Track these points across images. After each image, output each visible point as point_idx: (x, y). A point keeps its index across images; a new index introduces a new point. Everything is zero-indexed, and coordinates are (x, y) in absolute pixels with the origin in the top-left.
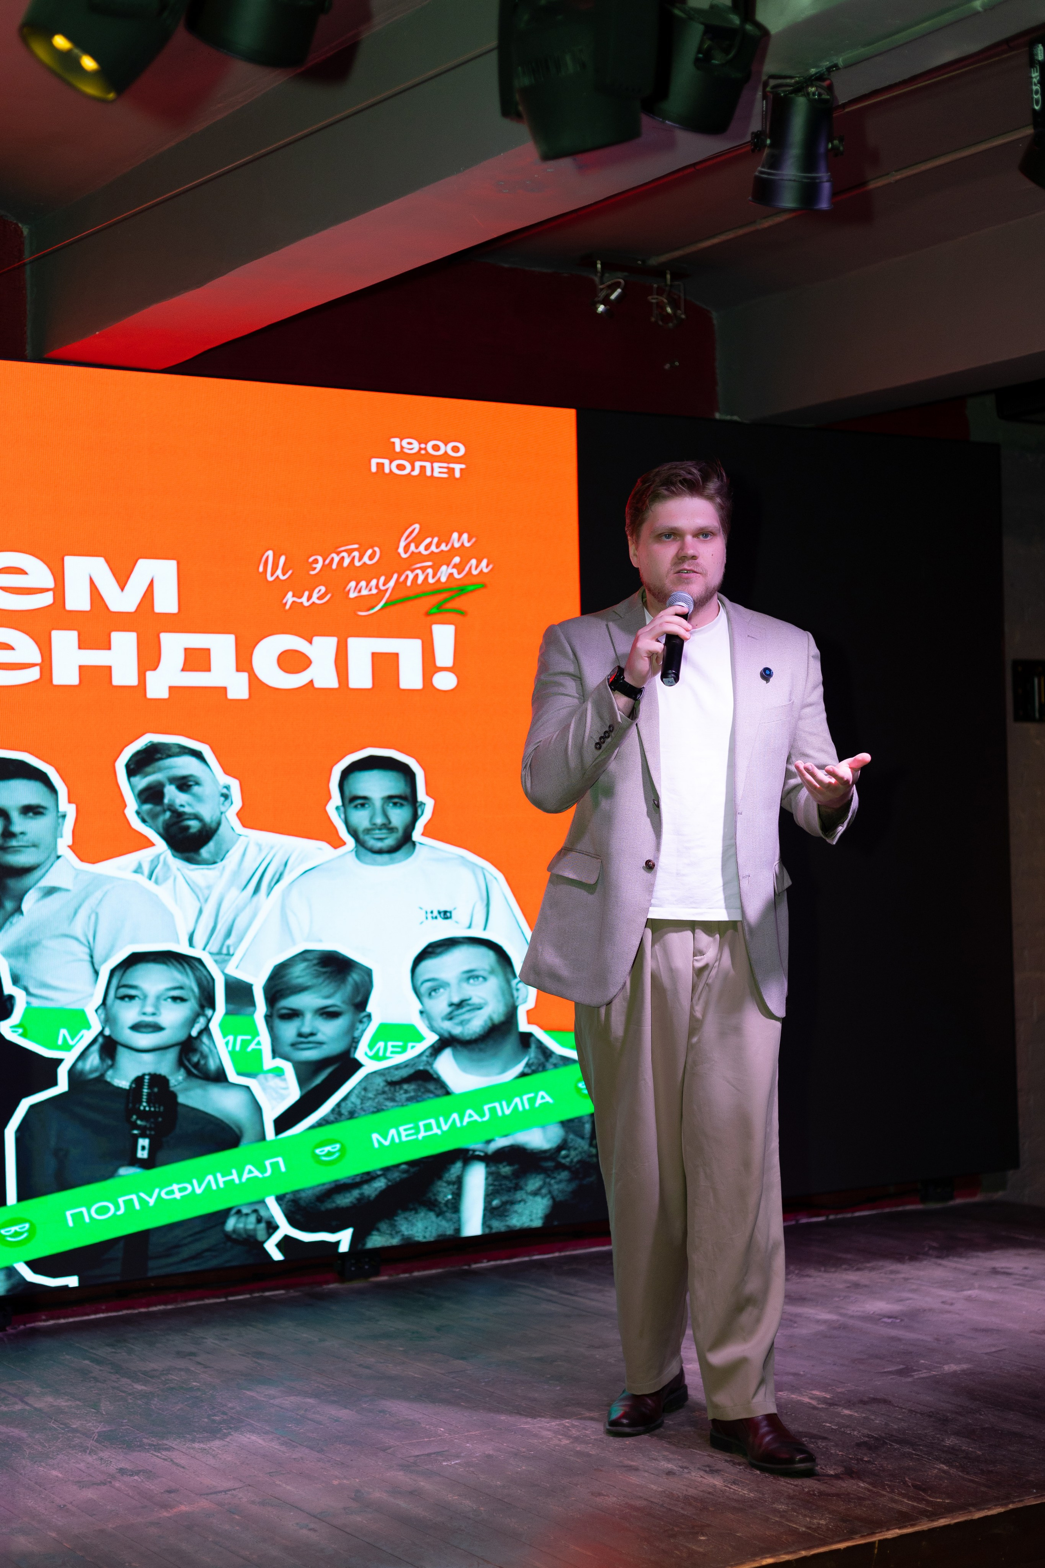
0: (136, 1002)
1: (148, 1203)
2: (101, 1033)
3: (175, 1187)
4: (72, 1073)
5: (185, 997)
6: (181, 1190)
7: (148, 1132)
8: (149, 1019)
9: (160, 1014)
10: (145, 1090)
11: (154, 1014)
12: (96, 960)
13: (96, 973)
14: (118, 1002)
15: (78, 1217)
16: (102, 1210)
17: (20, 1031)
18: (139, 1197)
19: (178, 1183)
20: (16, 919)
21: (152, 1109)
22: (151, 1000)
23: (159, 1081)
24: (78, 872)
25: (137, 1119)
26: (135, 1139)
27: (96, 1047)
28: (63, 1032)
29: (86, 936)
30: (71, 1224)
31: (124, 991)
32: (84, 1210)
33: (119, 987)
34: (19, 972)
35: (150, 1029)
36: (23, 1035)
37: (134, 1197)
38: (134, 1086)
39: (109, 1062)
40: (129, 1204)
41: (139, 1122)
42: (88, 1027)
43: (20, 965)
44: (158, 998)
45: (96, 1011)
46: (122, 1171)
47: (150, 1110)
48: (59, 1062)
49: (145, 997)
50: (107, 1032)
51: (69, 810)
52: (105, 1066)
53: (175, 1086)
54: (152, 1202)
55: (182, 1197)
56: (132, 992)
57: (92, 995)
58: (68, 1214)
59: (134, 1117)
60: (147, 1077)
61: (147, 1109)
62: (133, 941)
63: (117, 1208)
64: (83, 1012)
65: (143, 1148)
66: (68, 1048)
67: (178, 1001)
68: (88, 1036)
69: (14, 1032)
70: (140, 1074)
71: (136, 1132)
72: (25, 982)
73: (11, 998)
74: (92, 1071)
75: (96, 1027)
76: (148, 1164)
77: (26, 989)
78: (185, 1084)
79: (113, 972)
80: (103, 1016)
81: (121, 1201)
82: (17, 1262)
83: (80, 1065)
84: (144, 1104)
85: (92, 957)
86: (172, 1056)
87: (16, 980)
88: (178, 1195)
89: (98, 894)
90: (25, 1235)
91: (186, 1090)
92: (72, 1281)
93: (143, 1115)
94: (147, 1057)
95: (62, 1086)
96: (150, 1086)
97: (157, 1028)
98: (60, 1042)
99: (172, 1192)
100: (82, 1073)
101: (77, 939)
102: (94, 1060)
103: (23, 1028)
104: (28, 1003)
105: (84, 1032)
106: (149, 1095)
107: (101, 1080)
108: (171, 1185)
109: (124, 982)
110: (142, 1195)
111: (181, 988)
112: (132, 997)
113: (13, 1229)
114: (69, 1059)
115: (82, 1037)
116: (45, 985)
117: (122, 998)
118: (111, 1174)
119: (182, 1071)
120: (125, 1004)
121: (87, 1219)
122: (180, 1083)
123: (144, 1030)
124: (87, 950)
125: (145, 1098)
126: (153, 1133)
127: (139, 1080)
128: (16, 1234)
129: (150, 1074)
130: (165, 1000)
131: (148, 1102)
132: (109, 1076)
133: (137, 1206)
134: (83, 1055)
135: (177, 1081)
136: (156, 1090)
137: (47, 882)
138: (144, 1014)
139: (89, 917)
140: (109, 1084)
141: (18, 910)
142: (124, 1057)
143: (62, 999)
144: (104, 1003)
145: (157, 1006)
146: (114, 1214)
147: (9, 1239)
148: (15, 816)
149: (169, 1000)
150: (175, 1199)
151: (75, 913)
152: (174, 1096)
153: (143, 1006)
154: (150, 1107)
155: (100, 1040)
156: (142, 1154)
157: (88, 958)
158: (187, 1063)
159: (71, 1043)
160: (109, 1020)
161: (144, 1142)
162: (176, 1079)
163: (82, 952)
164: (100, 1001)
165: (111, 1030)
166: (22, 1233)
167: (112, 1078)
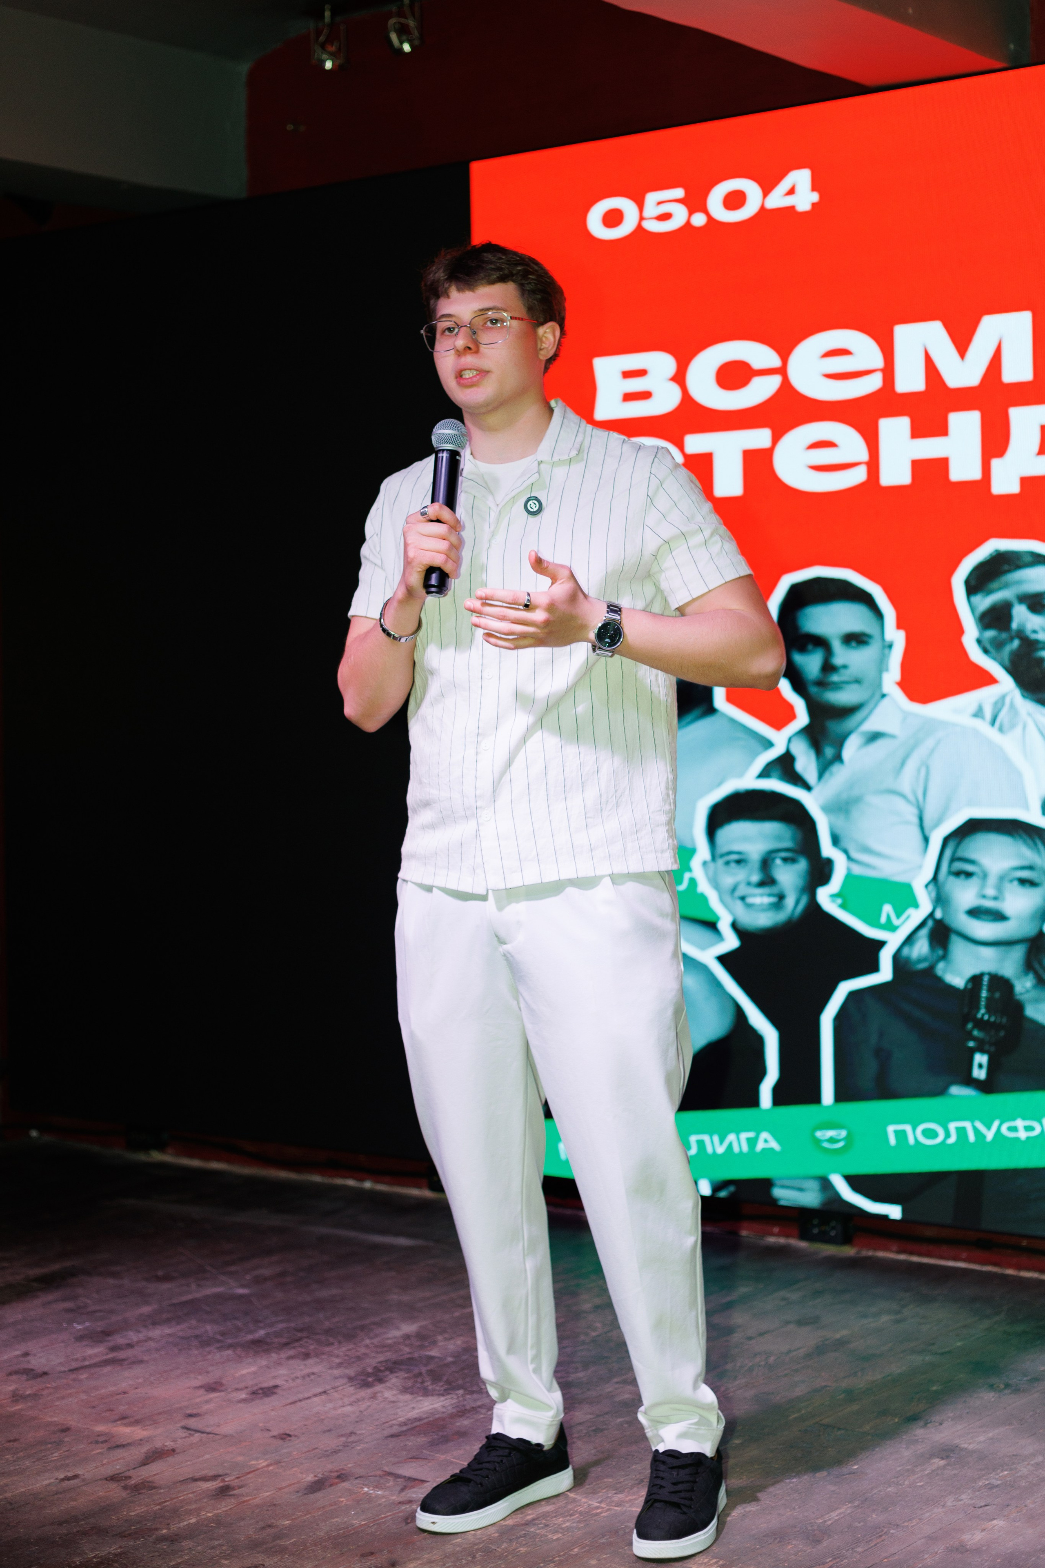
0: (974, 881)
1: (985, 1137)
2: (931, 915)
3: (1020, 1123)
4: (898, 960)
5: (1037, 880)
6: (1028, 1128)
7: (987, 1047)
8: (989, 904)
9: (1004, 900)
10: (984, 994)
11: (995, 898)
12: (927, 822)
13: (926, 840)
14: (952, 879)
15: (901, 1135)
16: (930, 1134)
17: (839, 901)
18: (975, 1129)
19: (1024, 1119)
20: (836, 768)
21: (993, 1019)
22: (992, 880)
23: (999, 984)
24: (906, 715)
25: (974, 1027)
26: (972, 1052)
27: (924, 932)
28: (887, 909)
29: (914, 793)
30: (893, 1141)
31: (958, 866)
32: (908, 1128)
33: (953, 859)
34: (838, 831)
35: (990, 917)
36: (843, 906)
37: (967, 1125)
38: (970, 986)
39: (940, 952)
40: (961, 1131)
41: (976, 1033)
42: (916, 906)
43: (840, 822)
44: (1002, 878)
45: (927, 886)
46: (955, 1090)
47: (988, 1020)
48: (880, 944)
49: (985, 876)
50: (938, 915)
51: (897, 638)
52: (935, 957)
53: (1021, 994)
54: (990, 1135)
55: (1028, 1138)
56: (969, 868)
57: (920, 867)
58: (891, 1129)
59: (970, 1026)
60: (986, 979)
61: (986, 1017)
62: (971, 803)
63: (948, 1135)
64: (908, 887)
65: (980, 1066)
66: (891, 927)
67: (1027, 885)
68: (916, 917)
69: (833, 901)
70: (976, 971)
71: (971, 1044)
72: (845, 843)
73: (829, 862)
74: (920, 961)
75: (925, 907)
76: (986, 1087)
77: (846, 852)
78: (1034, 994)
79: (946, 841)
80: (934, 894)
81: (952, 1126)
82: (835, 1172)
83: (906, 951)
84: (983, 1011)
85: (921, 819)
86: (1018, 954)
87: (836, 840)
88: (1023, 1135)
89: (929, 743)
90: (841, 1144)
91: (1036, 1001)
92: (894, 1212)
93: (980, 1024)
94: (988, 953)
95: (885, 974)
96: (990, 989)
97: (999, 916)
98: (883, 920)
99: (1014, 1129)
100: (908, 960)
101: (903, 796)
102: (921, 948)
103: (843, 897)
104: (849, 869)
105: (911, 911)
106: (989, 1000)
107: (930, 972)
108: (1014, 1119)
109: (960, 854)
110: (978, 1125)
111: (1031, 868)
112: (969, 875)
113: (830, 1133)
114: (893, 942)
115: (908, 918)
116: (867, 850)
117: (958, 874)
118: (941, 1091)
119: (1031, 976)
120: (960, 882)
121: (911, 1141)
122: (1028, 991)
123: (984, 917)
124: (915, 811)
125: (983, 1003)
126: (993, 1049)
127: (976, 980)
128: (832, 1140)
129: (989, 974)
130: (1011, 881)
131: (989, 1009)
132: (940, 969)
133: (972, 1138)
134: (910, 940)
135: (1023, 987)
136: (997, 995)
137: (871, 725)
138: (984, 897)
139: (919, 771)
140: (940, 980)
141: (838, 758)
142: (958, 947)
143: (886, 869)
144: (935, 878)
145: (999, 888)
146: (943, 1142)
147: (826, 1145)
148: (837, 646)
149: (1016, 883)
150: (1018, 1139)
151: (903, 763)
152: (1019, 1007)
153: (983, 886)
154: (990, 1017)
155: (930, 923)
156: (979, 1074)
157: (916, 820)
158: (1037, 966)
159: (896, 922)
160: (940, 900)
161: (981, 1059)
162: (1024, 986)
163: (911, 813)
164: (930, 875)
165: (944, 912)
166: (838, 1141)
167: (945, 971)
